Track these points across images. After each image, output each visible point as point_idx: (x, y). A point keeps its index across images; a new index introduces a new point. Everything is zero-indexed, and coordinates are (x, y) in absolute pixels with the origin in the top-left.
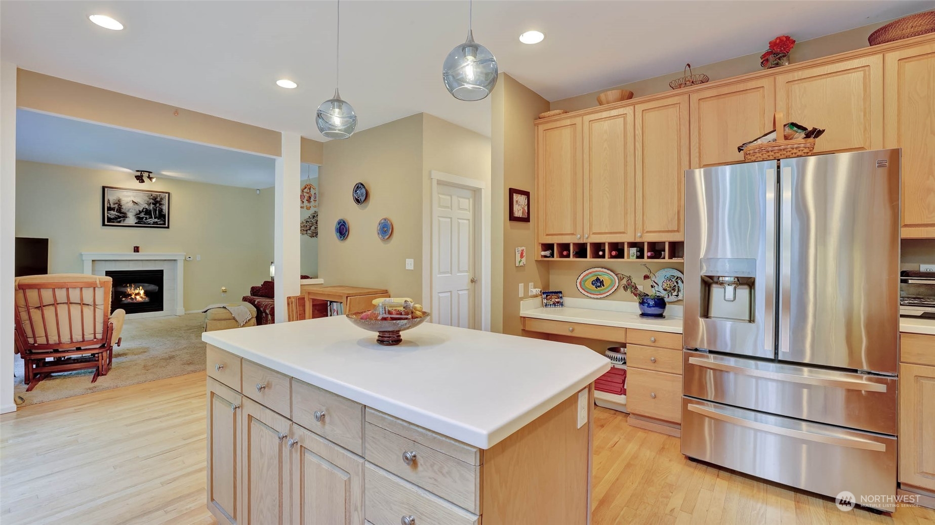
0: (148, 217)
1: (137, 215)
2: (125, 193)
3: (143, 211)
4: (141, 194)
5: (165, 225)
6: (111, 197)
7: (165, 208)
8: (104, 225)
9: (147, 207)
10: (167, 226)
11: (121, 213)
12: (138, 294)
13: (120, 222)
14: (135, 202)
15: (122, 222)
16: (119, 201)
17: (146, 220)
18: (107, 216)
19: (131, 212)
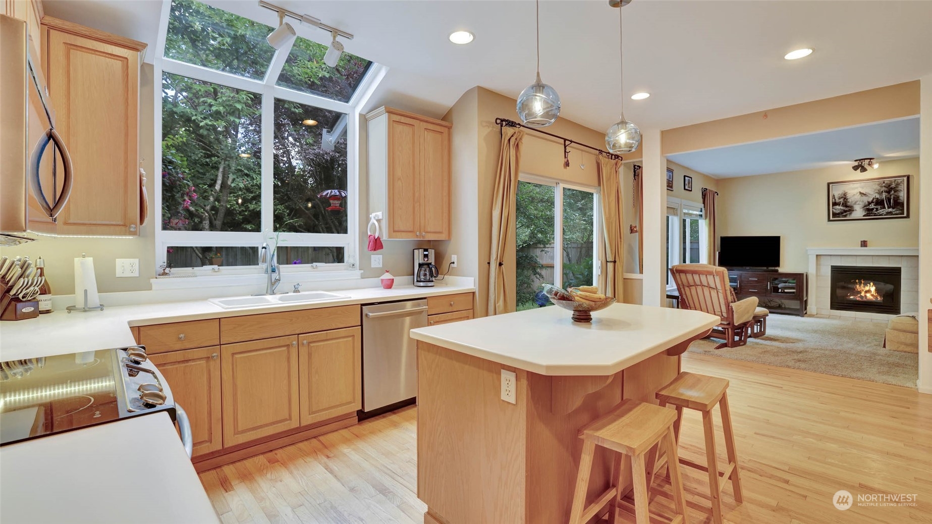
0: (878, 206)
1: (865, 206)
2: (851, 185)
3: (872, 202)
4: (870, 183)
5: (903, 214)
6: (837, 192)
7: (903, 195)
8: (829, 220)
9: (878, 196)
10: (905, 215)
11: (847, 206)
12: (869, 291)
13: (845, 216)
14: (863, 194)
15: (848, 216)
16: (845, 194)
17: (876, 211)
18: (833, 211)
19: (859, 204)
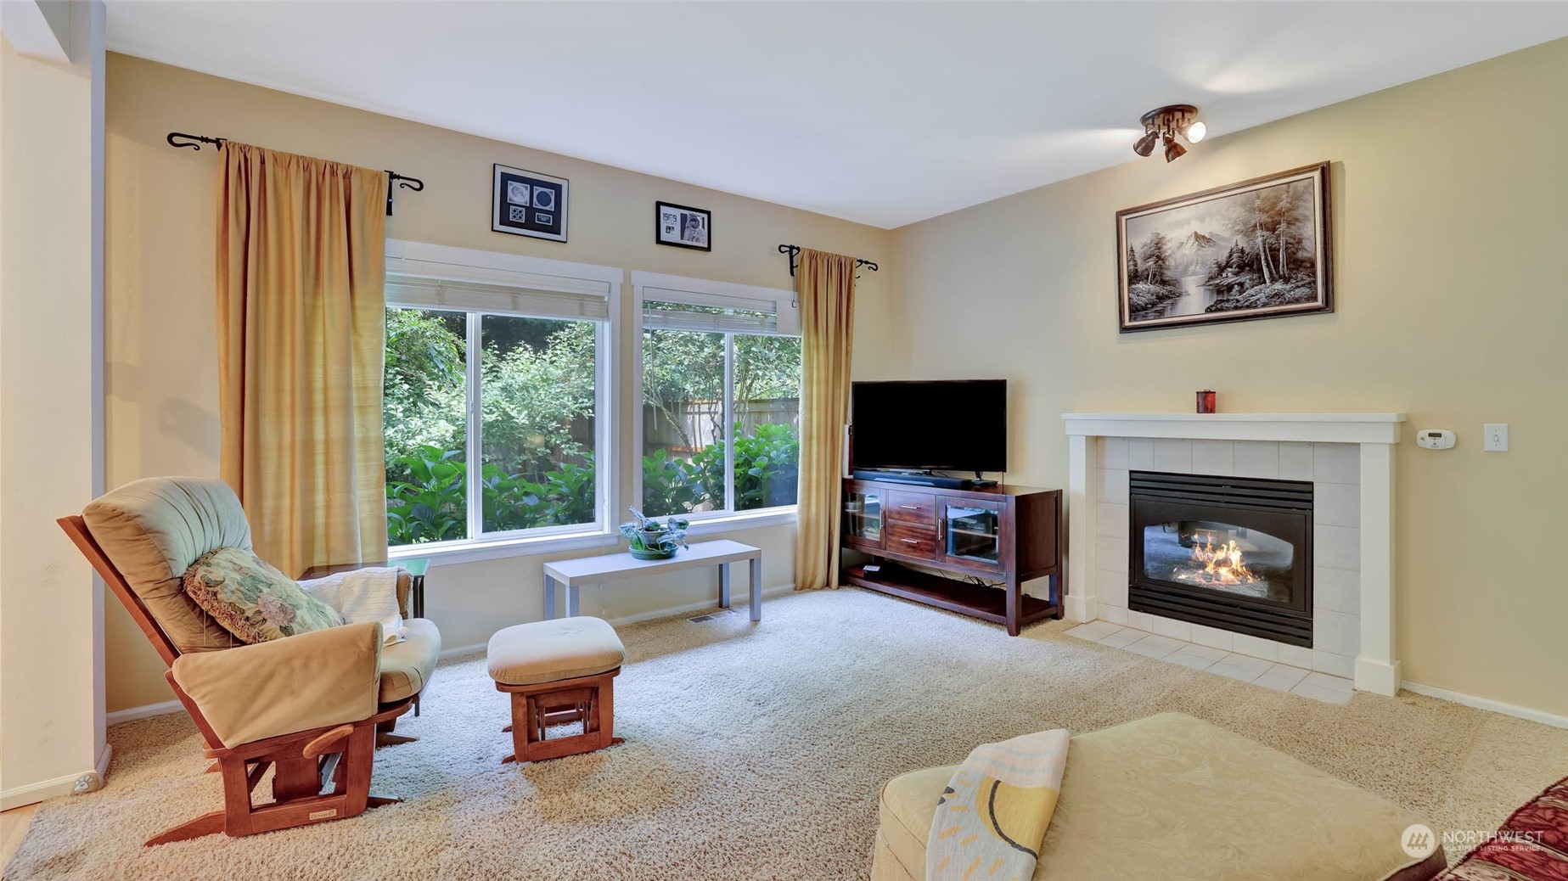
0: (1245, 278)
1: (1211, 278)
2: (1174, 215)
3: (1228, 265)
4: (1221, 204)
5: (1315, 299)
6: (1138, 240)
7: (1311, 232)
8: (1124, 330)
9: (1242, 243)
10: (1319, 303)
11: (1164, 283)
12: (1224, 562)
13: (1161, 313)
14: (1204, 237)
15: (1168, 313)
16: (1158, 244)
17: (1241, 292)
18: (1130, 299)
19: (1194, 274)
